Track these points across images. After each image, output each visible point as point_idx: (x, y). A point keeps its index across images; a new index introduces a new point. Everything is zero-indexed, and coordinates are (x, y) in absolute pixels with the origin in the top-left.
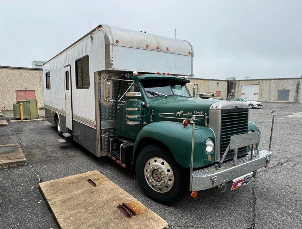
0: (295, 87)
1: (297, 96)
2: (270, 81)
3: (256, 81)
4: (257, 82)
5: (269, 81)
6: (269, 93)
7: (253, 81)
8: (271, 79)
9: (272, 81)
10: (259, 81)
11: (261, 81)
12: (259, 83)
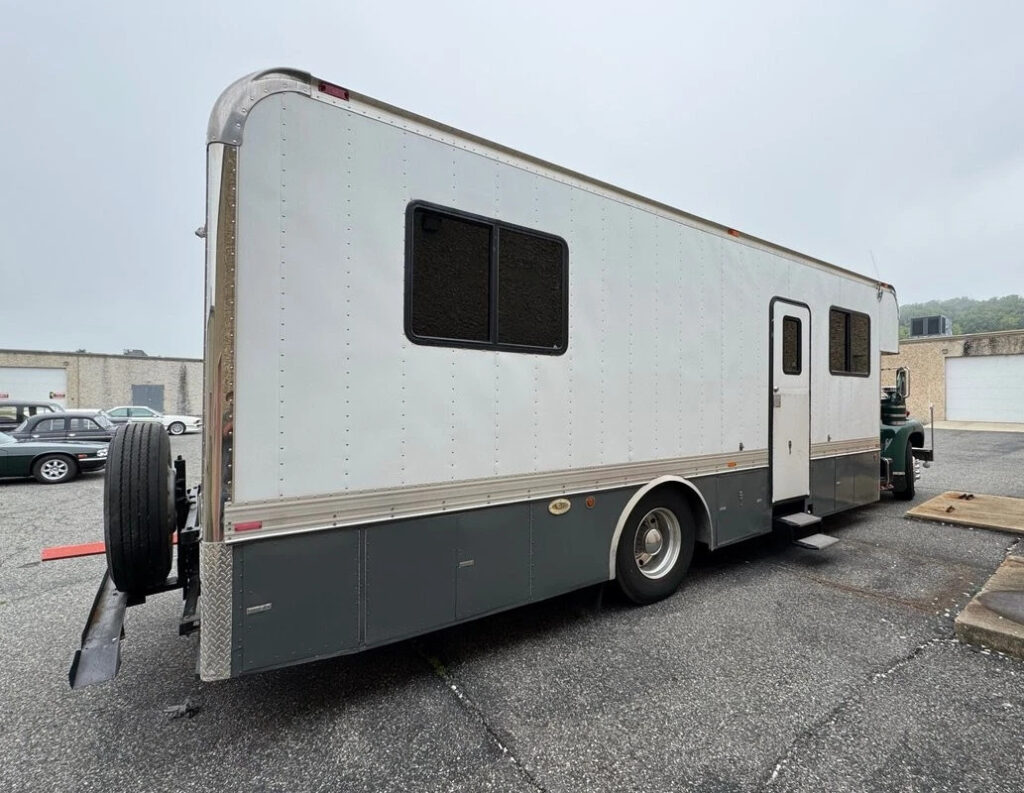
0: (177, 381)
1: (184, 401)
2: (105, 362)
3: (54, 357)
4: (58, 361)
5: (102, 360)
6: (106, 393)
7: (39, 357)
8: (105, 356)
9: (112, 360)
10: (66, 359)
11: (70, 359)
12: (67, 363)
